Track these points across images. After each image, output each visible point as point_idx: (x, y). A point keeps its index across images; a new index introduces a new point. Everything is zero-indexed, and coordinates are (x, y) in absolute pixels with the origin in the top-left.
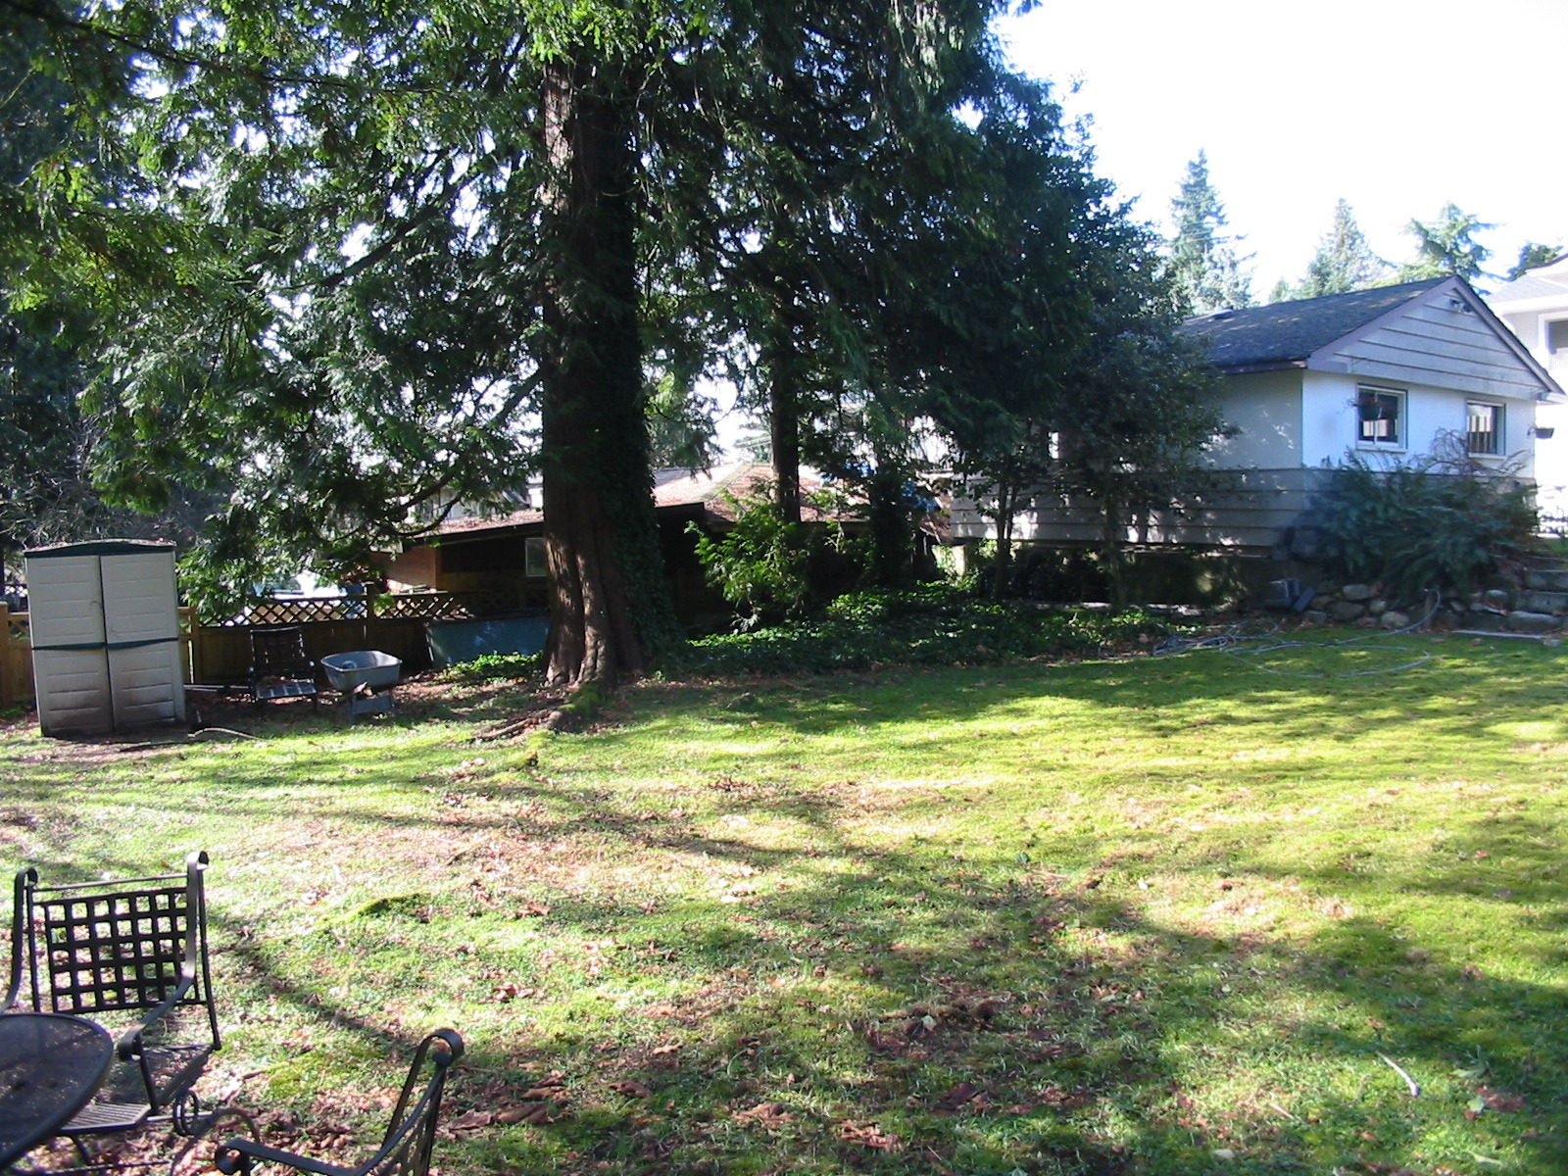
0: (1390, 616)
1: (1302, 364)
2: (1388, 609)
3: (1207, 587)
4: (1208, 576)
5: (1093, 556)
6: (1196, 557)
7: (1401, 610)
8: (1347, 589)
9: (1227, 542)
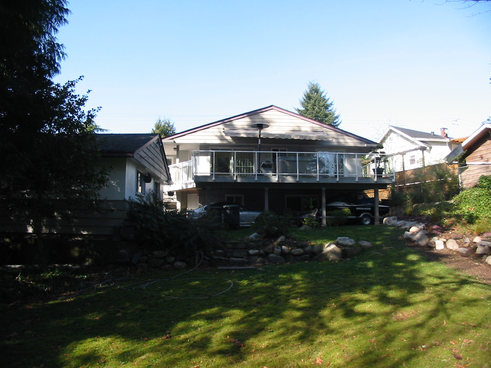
0: (178, 264)
1: (131, 155)
2: (176, 260)
3: (76, 254)
4: (77, 249)
5: (7, 240)
6: (70, 240)
7: (181, 260)
8: (156, 253)
9: (85, 233)
